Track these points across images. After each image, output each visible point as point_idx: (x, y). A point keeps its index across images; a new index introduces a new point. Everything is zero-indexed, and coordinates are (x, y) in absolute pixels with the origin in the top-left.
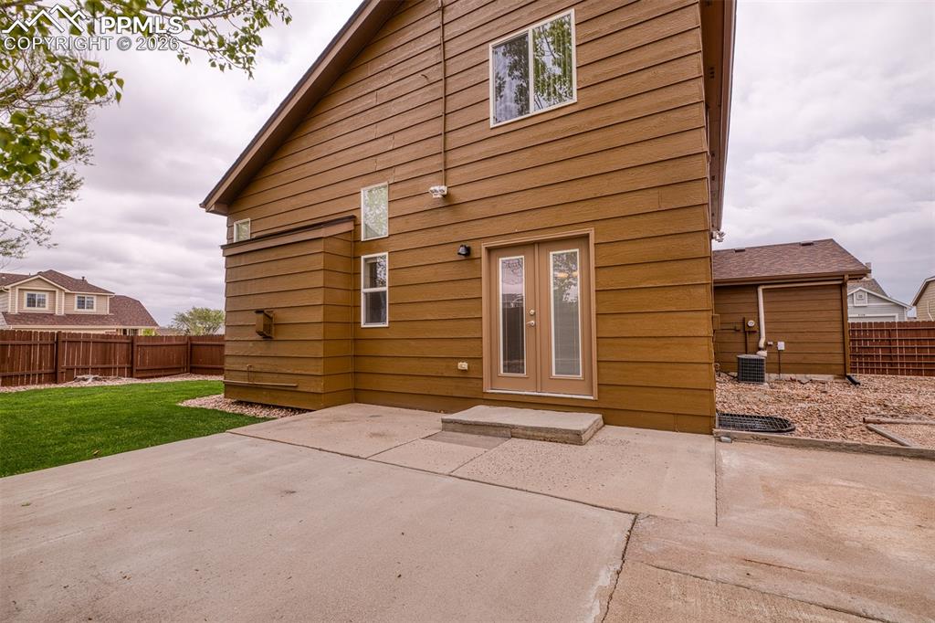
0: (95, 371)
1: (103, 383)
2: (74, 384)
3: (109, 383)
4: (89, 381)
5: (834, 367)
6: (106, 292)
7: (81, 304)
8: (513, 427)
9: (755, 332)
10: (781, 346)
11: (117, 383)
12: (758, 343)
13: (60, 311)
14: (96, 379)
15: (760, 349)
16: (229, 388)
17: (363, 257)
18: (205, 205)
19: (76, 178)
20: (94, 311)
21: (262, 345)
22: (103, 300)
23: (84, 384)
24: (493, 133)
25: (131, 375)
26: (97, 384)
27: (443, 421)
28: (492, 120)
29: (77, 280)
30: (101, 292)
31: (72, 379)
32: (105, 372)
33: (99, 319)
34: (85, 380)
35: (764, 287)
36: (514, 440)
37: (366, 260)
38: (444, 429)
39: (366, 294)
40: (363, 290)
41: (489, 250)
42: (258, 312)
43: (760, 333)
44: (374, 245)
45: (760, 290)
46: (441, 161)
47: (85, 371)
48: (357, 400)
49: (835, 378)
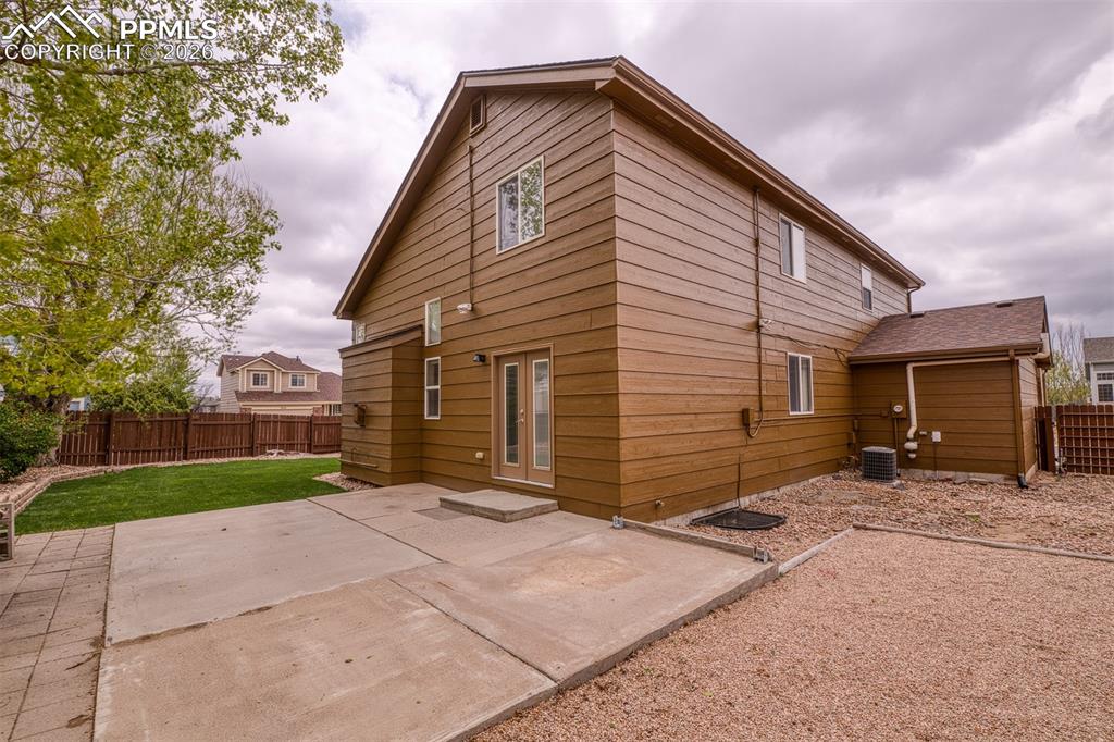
0: (282, 446)
1: (285, 458)
2: (263, 458)
3: (289, 457)
4: (274, 456)
5: (1004, 465)
6: (314, 370)
7: (294, 383)
8: (472, 506)
9: (904, 419)
10: (937, 436)
11: (294, 457)
12: (907, 432)
13: (278, 389)
14: (280, 453)
15: (909, 440)
16: (344, 467)
17: (427, 360)
18: (335, 313)
19: (254, 295)
20: (304, 388)
21: (360, 432)
22: (311, 378)
23: (271, 457)
24: (499, 259)
25: (310, 451)
26: (280, 457)
27: (440, 500)
28: (497, 248)
29: (291, 360)
30: (310, 371)
31: (263, 453)
32: (289, 447)
33: (308, 395)
34: (272, 454)
35: (914, 365)
36: (473, 516)
37: (429, 362)
38: (441, 506)
39: (429, 391)
40: (427, 388)
41: (497, 358)
42: (356, 405)
43: (910, 420)
44: (433, 350)
45: (910, 368)
46: (468, 282)
47: (274, 446)
48: (422, 480)
49: (1006, 479)
